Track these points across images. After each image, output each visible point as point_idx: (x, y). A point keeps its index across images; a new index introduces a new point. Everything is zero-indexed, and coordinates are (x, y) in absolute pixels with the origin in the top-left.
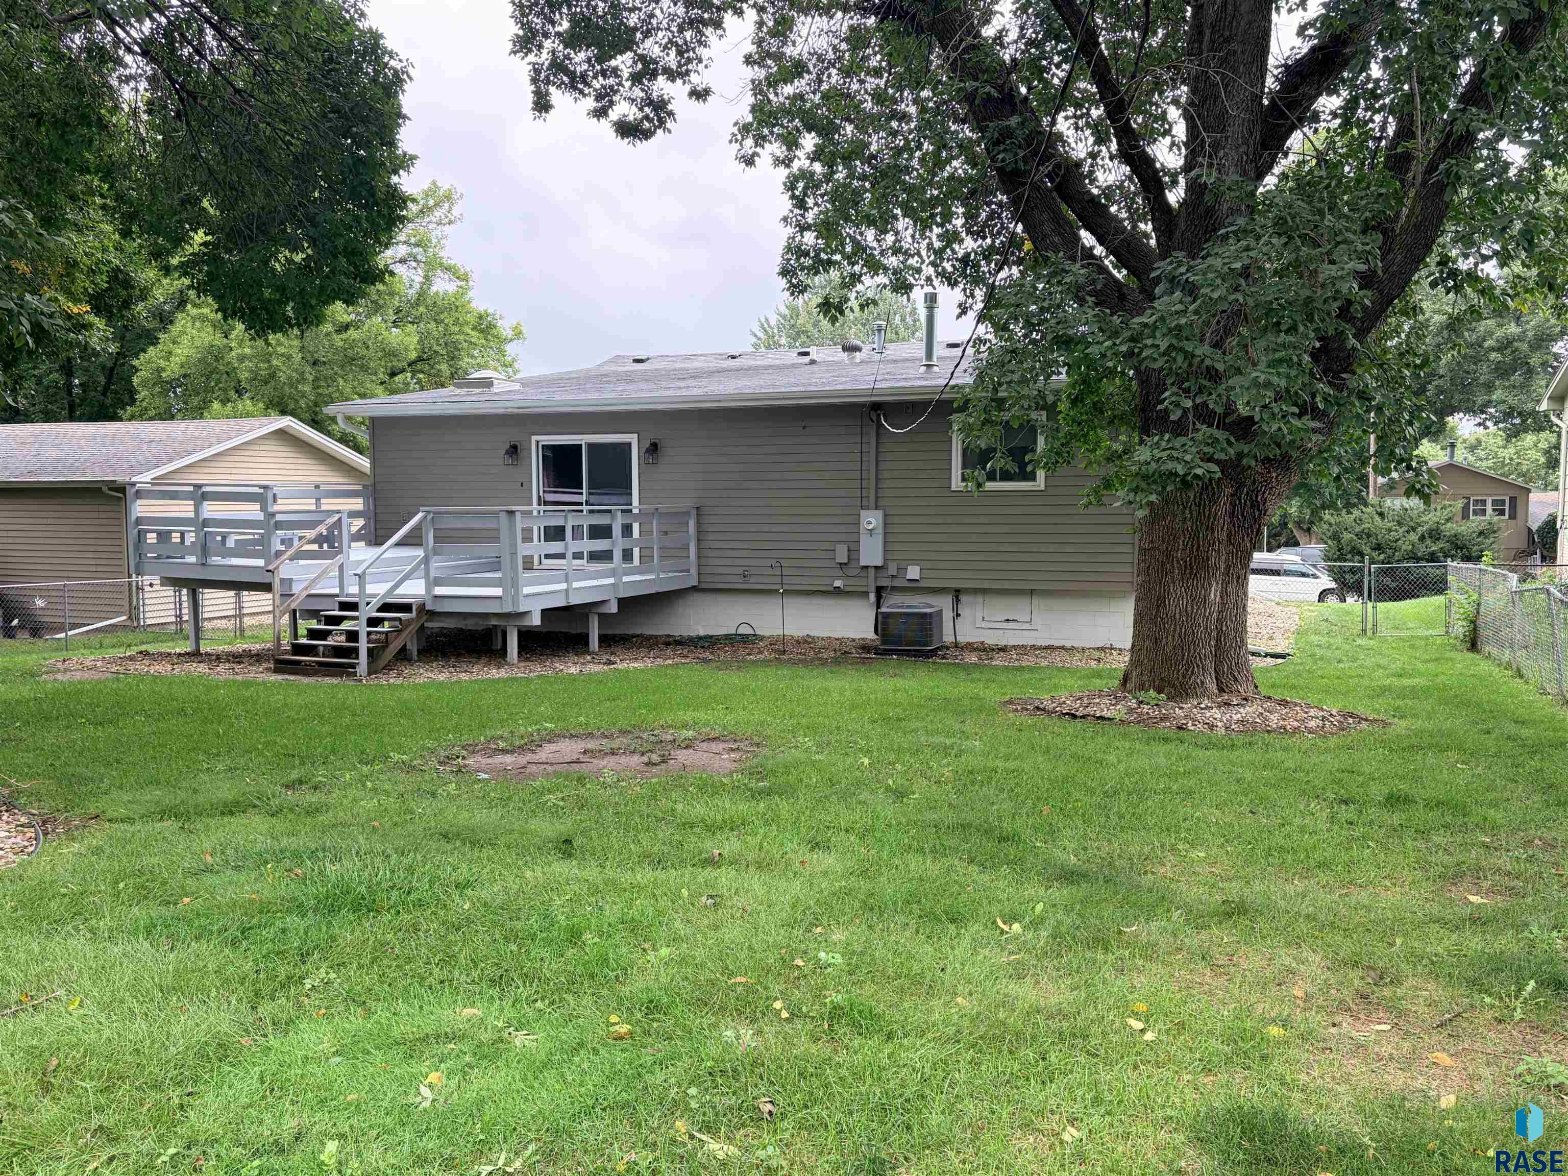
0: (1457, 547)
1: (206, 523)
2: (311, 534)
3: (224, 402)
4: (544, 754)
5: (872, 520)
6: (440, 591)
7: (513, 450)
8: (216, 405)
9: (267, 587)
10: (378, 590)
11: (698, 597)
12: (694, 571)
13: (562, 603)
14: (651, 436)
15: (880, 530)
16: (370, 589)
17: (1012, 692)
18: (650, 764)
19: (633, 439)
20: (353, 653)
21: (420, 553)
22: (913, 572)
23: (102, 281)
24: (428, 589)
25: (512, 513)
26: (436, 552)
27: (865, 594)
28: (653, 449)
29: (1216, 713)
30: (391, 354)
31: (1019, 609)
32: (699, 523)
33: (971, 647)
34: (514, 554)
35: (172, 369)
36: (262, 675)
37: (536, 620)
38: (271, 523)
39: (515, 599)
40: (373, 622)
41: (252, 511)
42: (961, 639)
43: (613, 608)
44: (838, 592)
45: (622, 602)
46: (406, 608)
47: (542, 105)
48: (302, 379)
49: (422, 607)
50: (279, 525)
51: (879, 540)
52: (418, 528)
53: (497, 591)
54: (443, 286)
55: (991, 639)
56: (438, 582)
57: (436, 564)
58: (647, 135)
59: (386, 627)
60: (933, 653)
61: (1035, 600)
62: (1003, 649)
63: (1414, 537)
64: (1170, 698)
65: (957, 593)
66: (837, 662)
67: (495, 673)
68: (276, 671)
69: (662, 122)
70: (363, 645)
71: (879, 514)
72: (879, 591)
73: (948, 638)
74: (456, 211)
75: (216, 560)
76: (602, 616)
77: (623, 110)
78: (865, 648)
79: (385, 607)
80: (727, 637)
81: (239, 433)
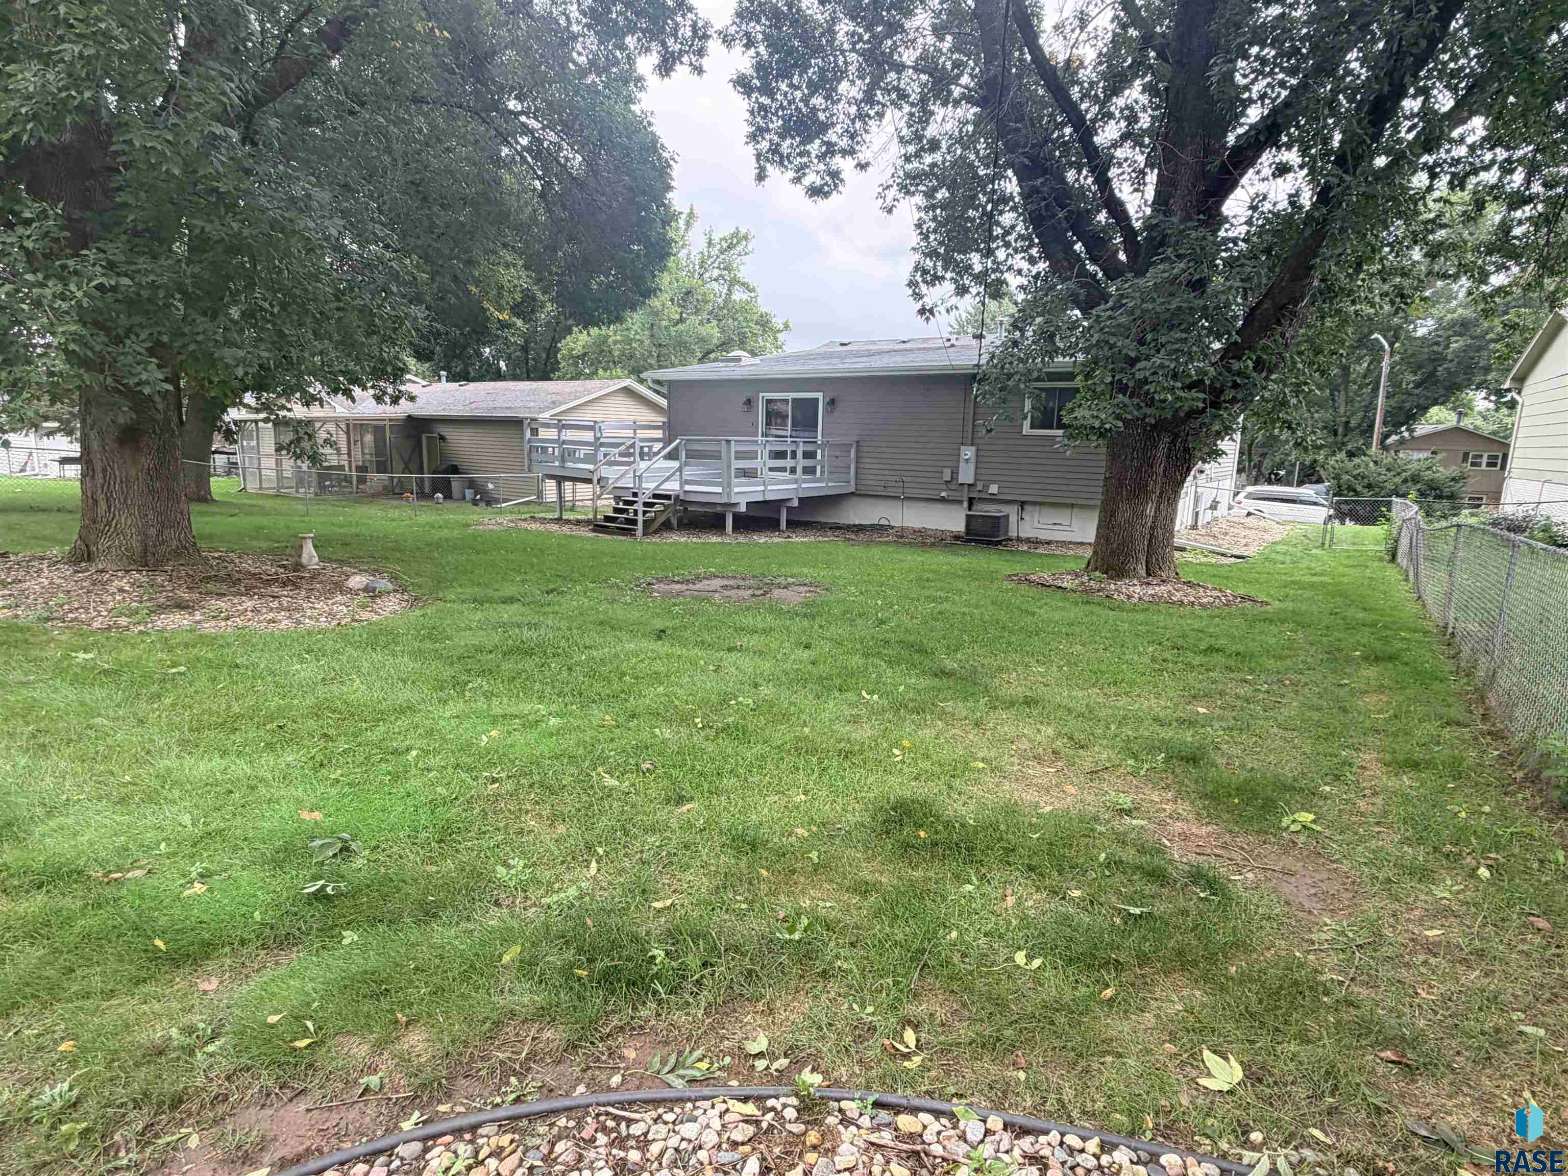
0: (1432, 488)
1: (564, 442)
2: (617, 451)
3: (605, 370)
4: (698, 586)
5: (968, 452)
6: (687, 488)
7: (749, 402)
8: (600, 372)
9: (589, 481)
10: (649, 486)
11: (855, 500)
12: (853, 482)
13: (761, 499)
14: (832, 394)
15: (973, 460)
16: (644, 485)
17: (1018, 569)
18: (754, 595)
19: (820, 395)
20: (634, 522)
21: (675, 464)
22: (994, 489)
23: (518, 297)
24: (681, 486)
25: (728, 441)
26: (686, 464)
27: (960, 502)
28: (832, 402)
29: (1138, 589)
30: (702, 340)
31: (1063, 517)
32: (857, 451)
33: (1028, 540)
34: (729, 467)
35: (578, 350)
36: (586, 533)
37: (743, 508)
38: (597, 444)
39: (729, 495)
40: (646, 504)
41: (588, 436)
42: (1023, 535)
43: (795, 503)
44: (943, 500)
45: (801, 500)
46: (668, 497)
47: (761, 176)
48: (650, 355)
49: (677, 497)
50: (602, 445)
51: (972, 466)
52: (676, 449)
53: (719, 490)
54: (739, 295)
55: (1044, 536)
56: (688, 482)
57: (688, 472)
58: (826, 195)
59: (657, 508)
60: (999, 542)
61: (1075, 511)
62: (1049, 543)
63: (1398, 480)
64: (1111, 578)
65: (1023, 504)
66: (933, 545)
67: (715, 539)
68: (594, 531)
69: (836, 186)
70: (640, 518)
71: (973, 448)
72: (971, 501)
73: (1013, 533)
74: (750, 248)
75: (570, 464)
76: (790, 509)
77: (811, 178)
78: (957, 537)
79: (655, 496)
80: (872, 526)
81: (601, 389)
